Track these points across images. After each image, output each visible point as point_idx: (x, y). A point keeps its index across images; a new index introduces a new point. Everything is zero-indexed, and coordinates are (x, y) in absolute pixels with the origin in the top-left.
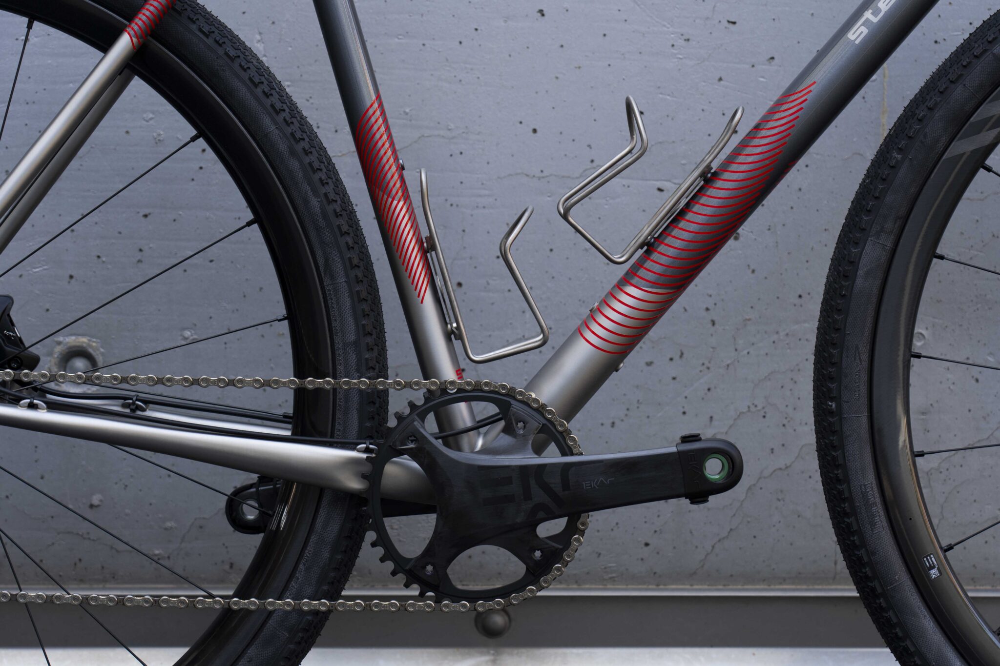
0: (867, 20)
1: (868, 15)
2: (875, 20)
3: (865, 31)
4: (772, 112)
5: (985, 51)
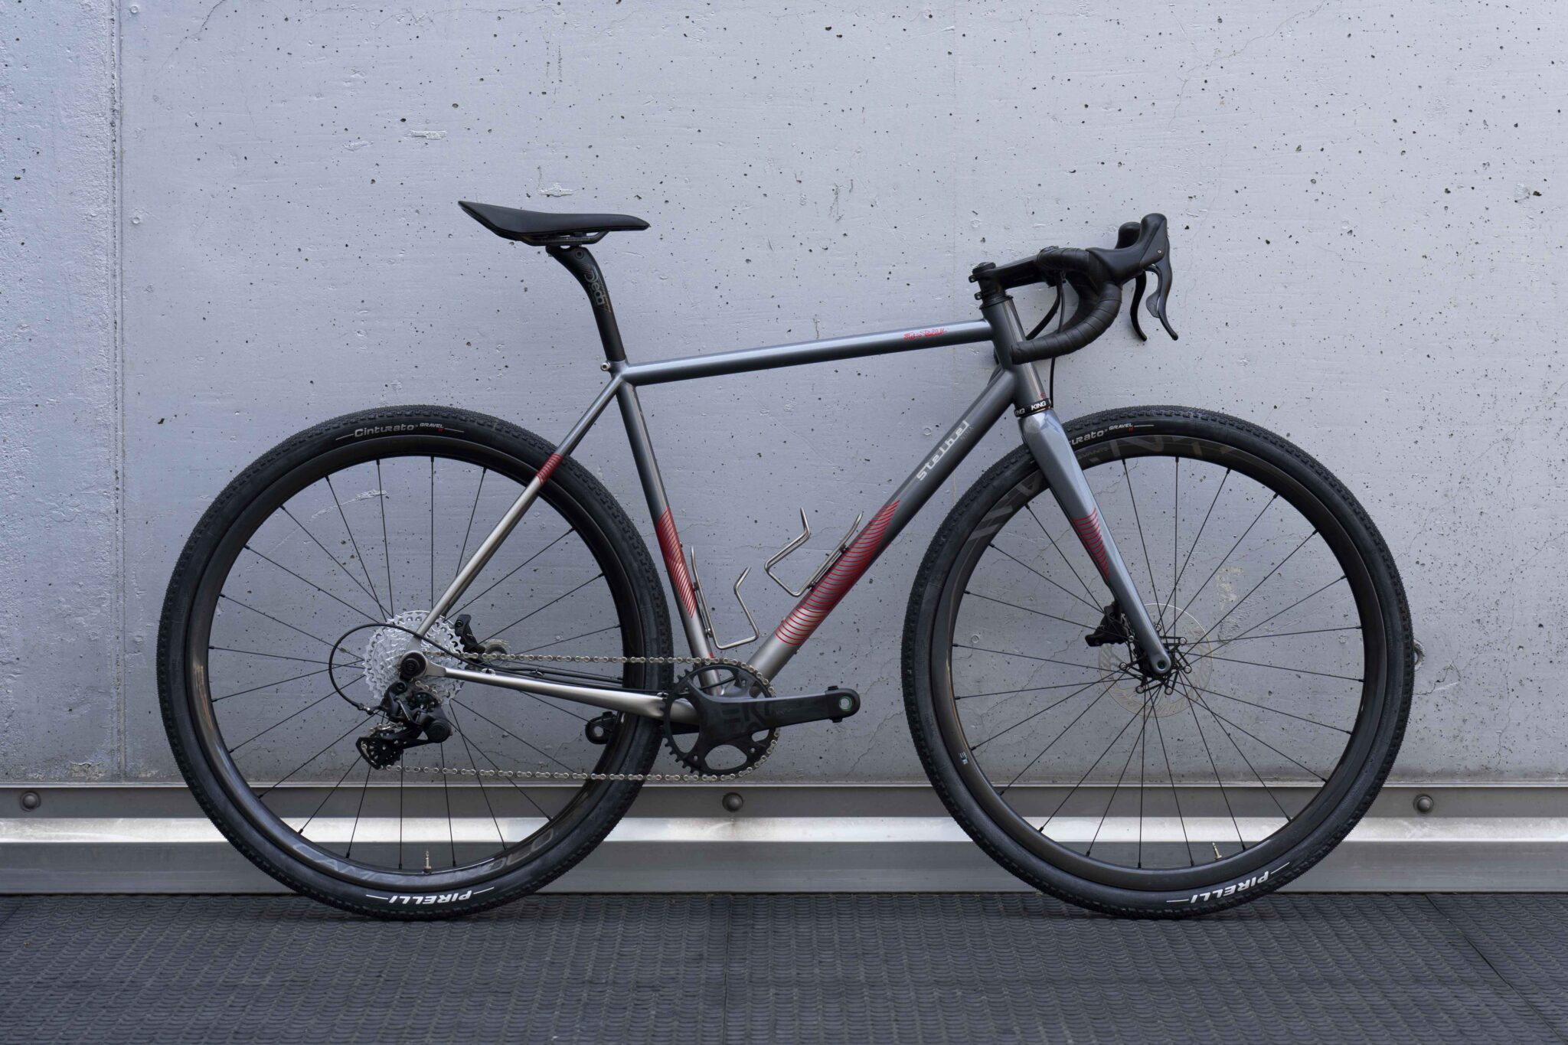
0: (927, 468)
1: (927, 465)
2: (930, 468)
3: (925, 473)
4: (878, 515)
5: (988, 484)
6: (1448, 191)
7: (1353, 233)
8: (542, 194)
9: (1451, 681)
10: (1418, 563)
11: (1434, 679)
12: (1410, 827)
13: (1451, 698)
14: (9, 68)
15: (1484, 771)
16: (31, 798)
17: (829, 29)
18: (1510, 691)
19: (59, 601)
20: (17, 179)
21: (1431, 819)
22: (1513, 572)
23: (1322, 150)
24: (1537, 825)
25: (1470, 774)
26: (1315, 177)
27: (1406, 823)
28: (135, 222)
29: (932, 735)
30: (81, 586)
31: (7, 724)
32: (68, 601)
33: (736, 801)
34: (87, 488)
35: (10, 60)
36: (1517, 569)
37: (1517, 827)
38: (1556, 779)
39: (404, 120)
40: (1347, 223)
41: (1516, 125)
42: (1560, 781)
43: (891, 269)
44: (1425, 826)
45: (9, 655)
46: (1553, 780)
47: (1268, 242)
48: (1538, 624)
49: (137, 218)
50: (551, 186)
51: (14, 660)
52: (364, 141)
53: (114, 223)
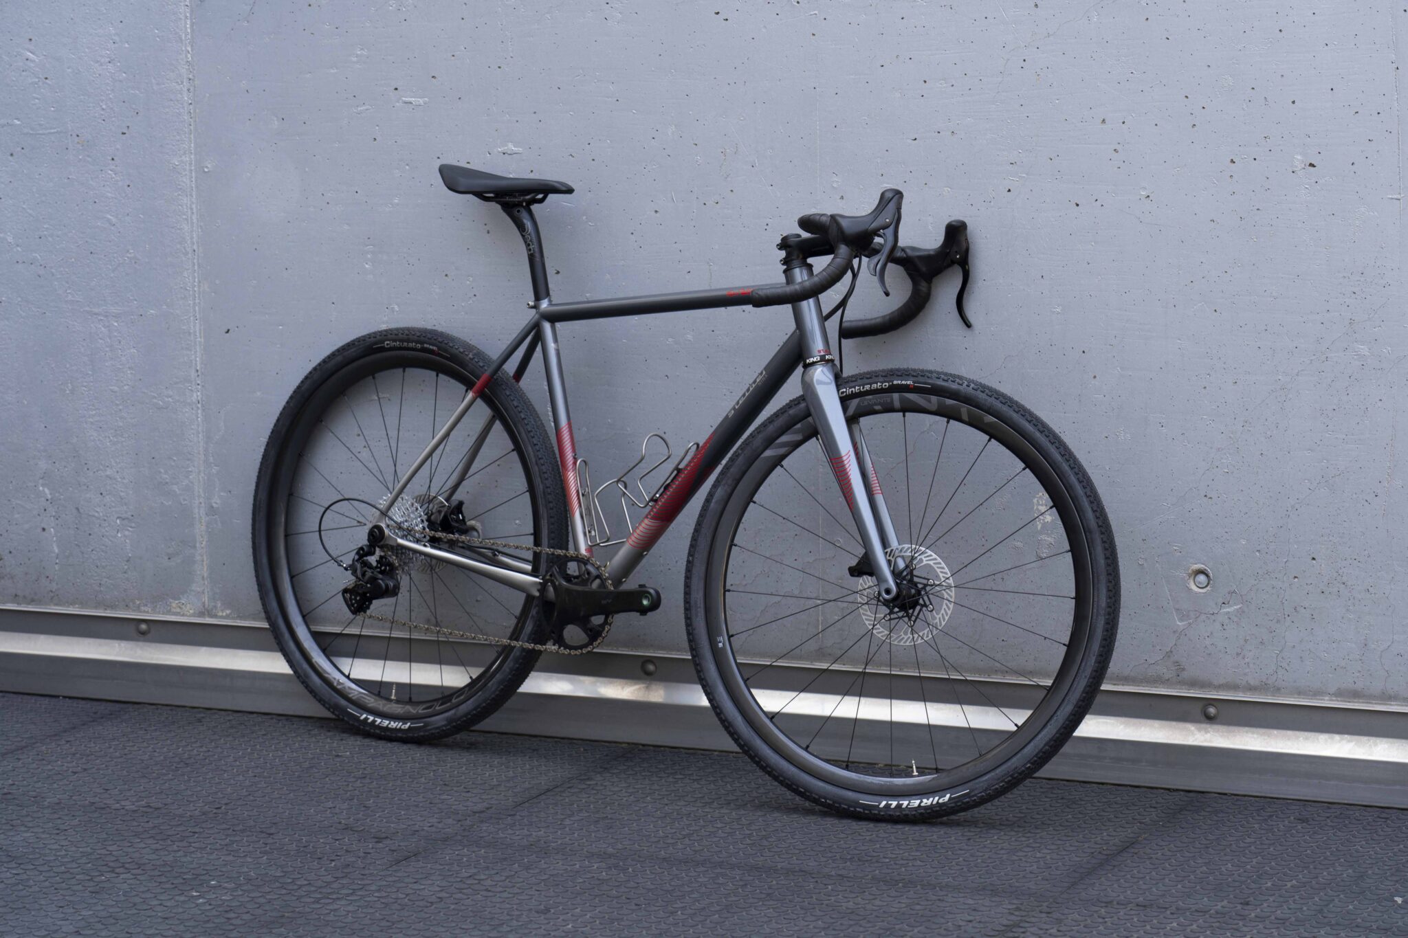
6: (1232, 161)
7: (1151, 198)
8: (499, 152)
9: (1235, 604)
10: (1206, 496)
11: (1221, 601)
12: (1196, 732)
13: (1235, 619)
14: (116, 45)
15: (1263, 688)
16: (144, 627)
17: (718, 13)
18: (1286, 616)
19: (160, 472)
20: (124, 133)
21: (1216, 727)
22: (1290, 509)
23: (1124, 123)
24: (1307, 739)
25: (1251, 689)
26: (1117, 147)
27: (1193, 728)
28: (206, 170)
29: (697, 616)
30: (174, 461)
31: (126, 567)
32: (166, 472)
33: (651, 667)
34: (176, 383)
35: (116, 38)
36: (1293, 507)
37: (1289, 739)
38: (1327, 698)
39: (396, 89)
40: (1145, 188)
41: (1294, 102)
42: (1331, 700)
43: (768, 221)
44: (1209, 732)
45: (126, 512)
46: (1324, 700)
47: (1077, 205)
48: (1311, 557)
49: (207, 167)
50: (507, 146)
51: (130, 517)
52: (368, 107)
53: (191, 170)
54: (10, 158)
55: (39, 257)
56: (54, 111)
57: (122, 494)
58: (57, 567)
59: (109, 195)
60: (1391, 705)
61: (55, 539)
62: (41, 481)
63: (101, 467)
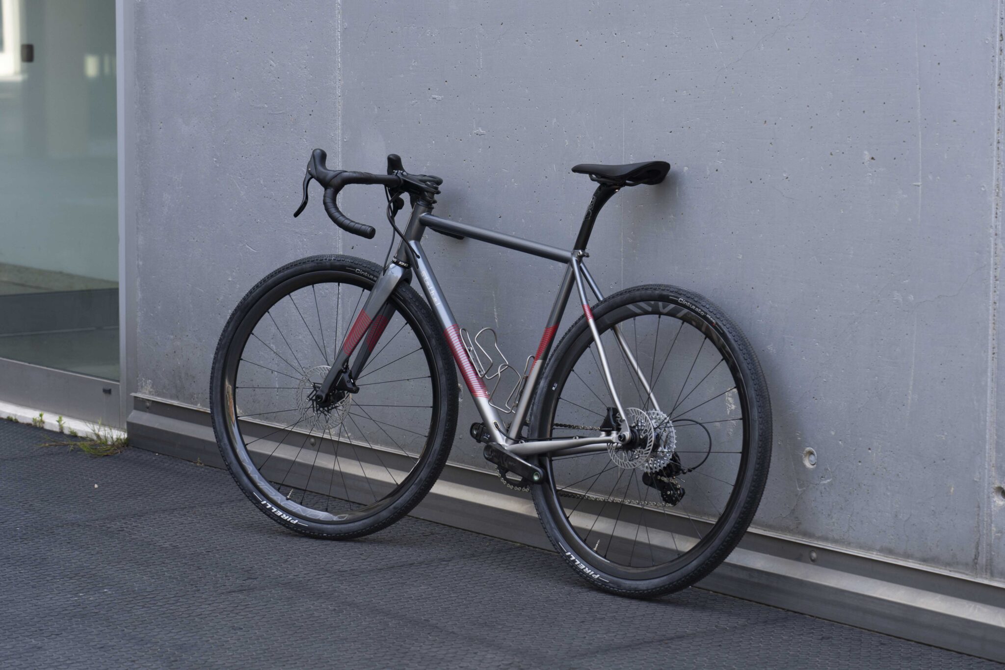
6: (831, 154)
7: (789, 179)
8: (475, 133)
9: (828, 478)
10: (814, 398)
11: (821, 475)
13: (828, 489)
14: (308, 57)
15: (841, 542)
17: (577, 41)
18: (854, 490)
20: (310, 115)
21: (816, 568)
22: (858, 411)
23: (776, 124)
25: (835, 542)
26: (772, 141)
28: (345, 140)
35: (309, 53)
36: (859, 409)
38: (875, 553)
39: (429, 89)
40: (786, 172)
41: (864, 112)
42: (877, 555)
46: (873, 554)
47: (751, 182)
48: (868, 447)
49: (345, 138)
50: (478, 129)
51: (308, 367)
52: (417, 101)
53: (339, 140)
54: (263, 129)
55: (274, 194)
56: (282, 99)
57: (306, 352)
58: (277, 397)
59: (304, 155)
60: (909, 562)
61: (277, 379)
62: (272, 340)
63: (297, 334)
